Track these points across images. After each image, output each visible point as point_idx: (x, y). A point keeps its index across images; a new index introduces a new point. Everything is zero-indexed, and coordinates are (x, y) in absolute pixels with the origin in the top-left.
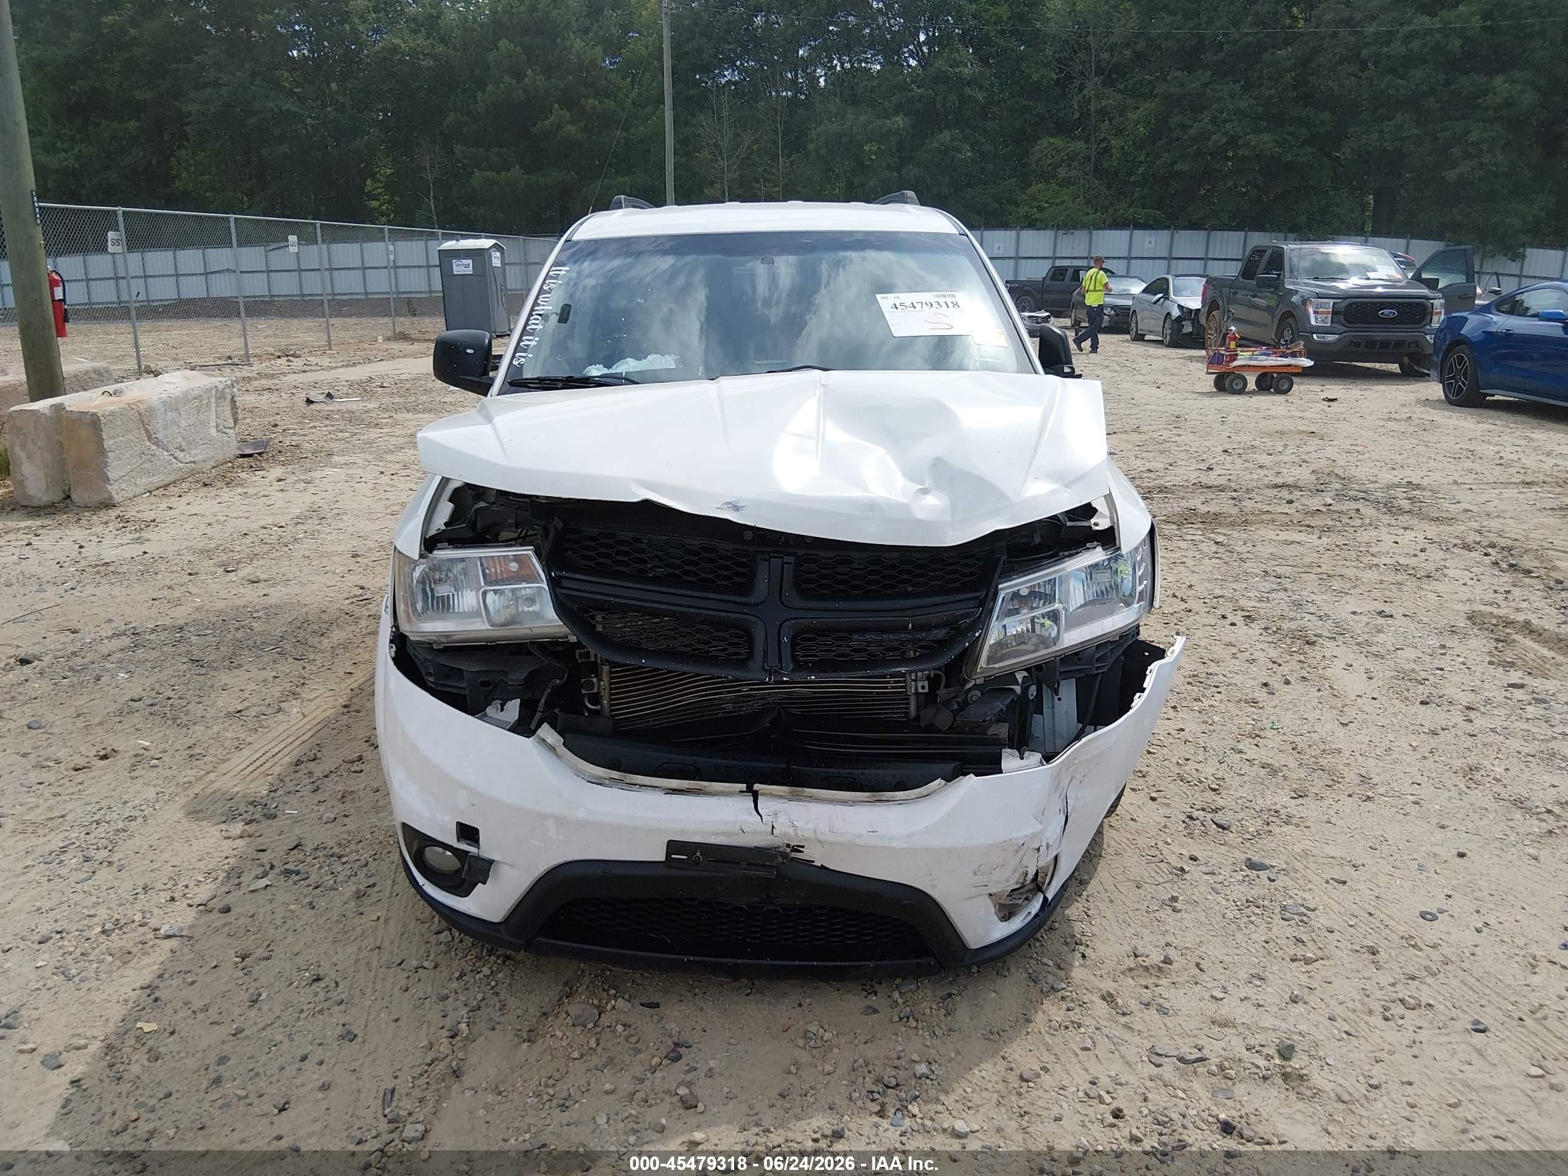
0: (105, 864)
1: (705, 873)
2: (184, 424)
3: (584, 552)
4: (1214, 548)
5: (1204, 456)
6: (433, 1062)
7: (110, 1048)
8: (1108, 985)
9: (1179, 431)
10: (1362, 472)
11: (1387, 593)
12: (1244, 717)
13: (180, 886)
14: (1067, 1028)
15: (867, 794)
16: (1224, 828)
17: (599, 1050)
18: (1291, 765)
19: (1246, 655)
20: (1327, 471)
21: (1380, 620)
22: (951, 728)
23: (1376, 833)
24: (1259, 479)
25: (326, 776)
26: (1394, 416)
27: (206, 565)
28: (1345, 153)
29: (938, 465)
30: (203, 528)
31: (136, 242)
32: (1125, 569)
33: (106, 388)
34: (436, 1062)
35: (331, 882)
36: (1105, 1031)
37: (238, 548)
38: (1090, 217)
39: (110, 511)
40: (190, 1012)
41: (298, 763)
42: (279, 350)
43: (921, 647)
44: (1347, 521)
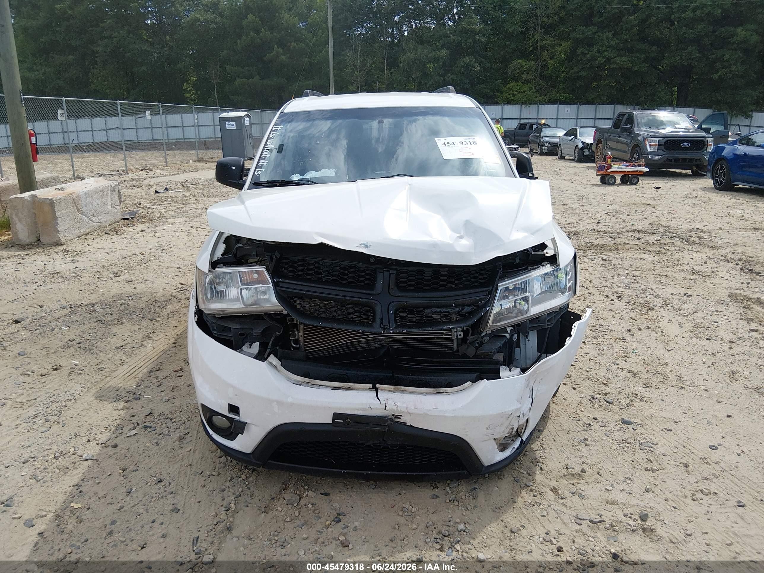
0: (56, 423)
1: (352, 429)
2: (95, 204)
3: (290, 269)
4: (602, 262)
5: (596, 216)
6: (217, 523)
7: (57, 516)
8: (554, 484)
9: (583, 204)
10: (674, 223)
11: (689, 284)
12: (619, 347)
13: (92, 434)
14: (533, 505)
15: (433, 389)
16: (610, 403)
17: (300, 517)
18: (643, 371)
19: (619, 315)
20: (657, 223)
21: (685, 298)
22: (474, 356)
23: (686, 405)
24: (623, 228)
25: (165, 379)
26: (689, 195)
27: (106, 273)
28: (663, 66)
29: (467, 224)
30: (105, 255)
31: (72, 115)
32: (561, 275)
33: (57, 187)
34: (219, 523)
35: (167, 432)
36: (553, 507)
37: (122, 265)
38: (538, 99)
39: (59, 247)
40: (97, 498)
41: (151, 372)
42: (142, 167)
43: (459, 315)
44: (668, 248)
